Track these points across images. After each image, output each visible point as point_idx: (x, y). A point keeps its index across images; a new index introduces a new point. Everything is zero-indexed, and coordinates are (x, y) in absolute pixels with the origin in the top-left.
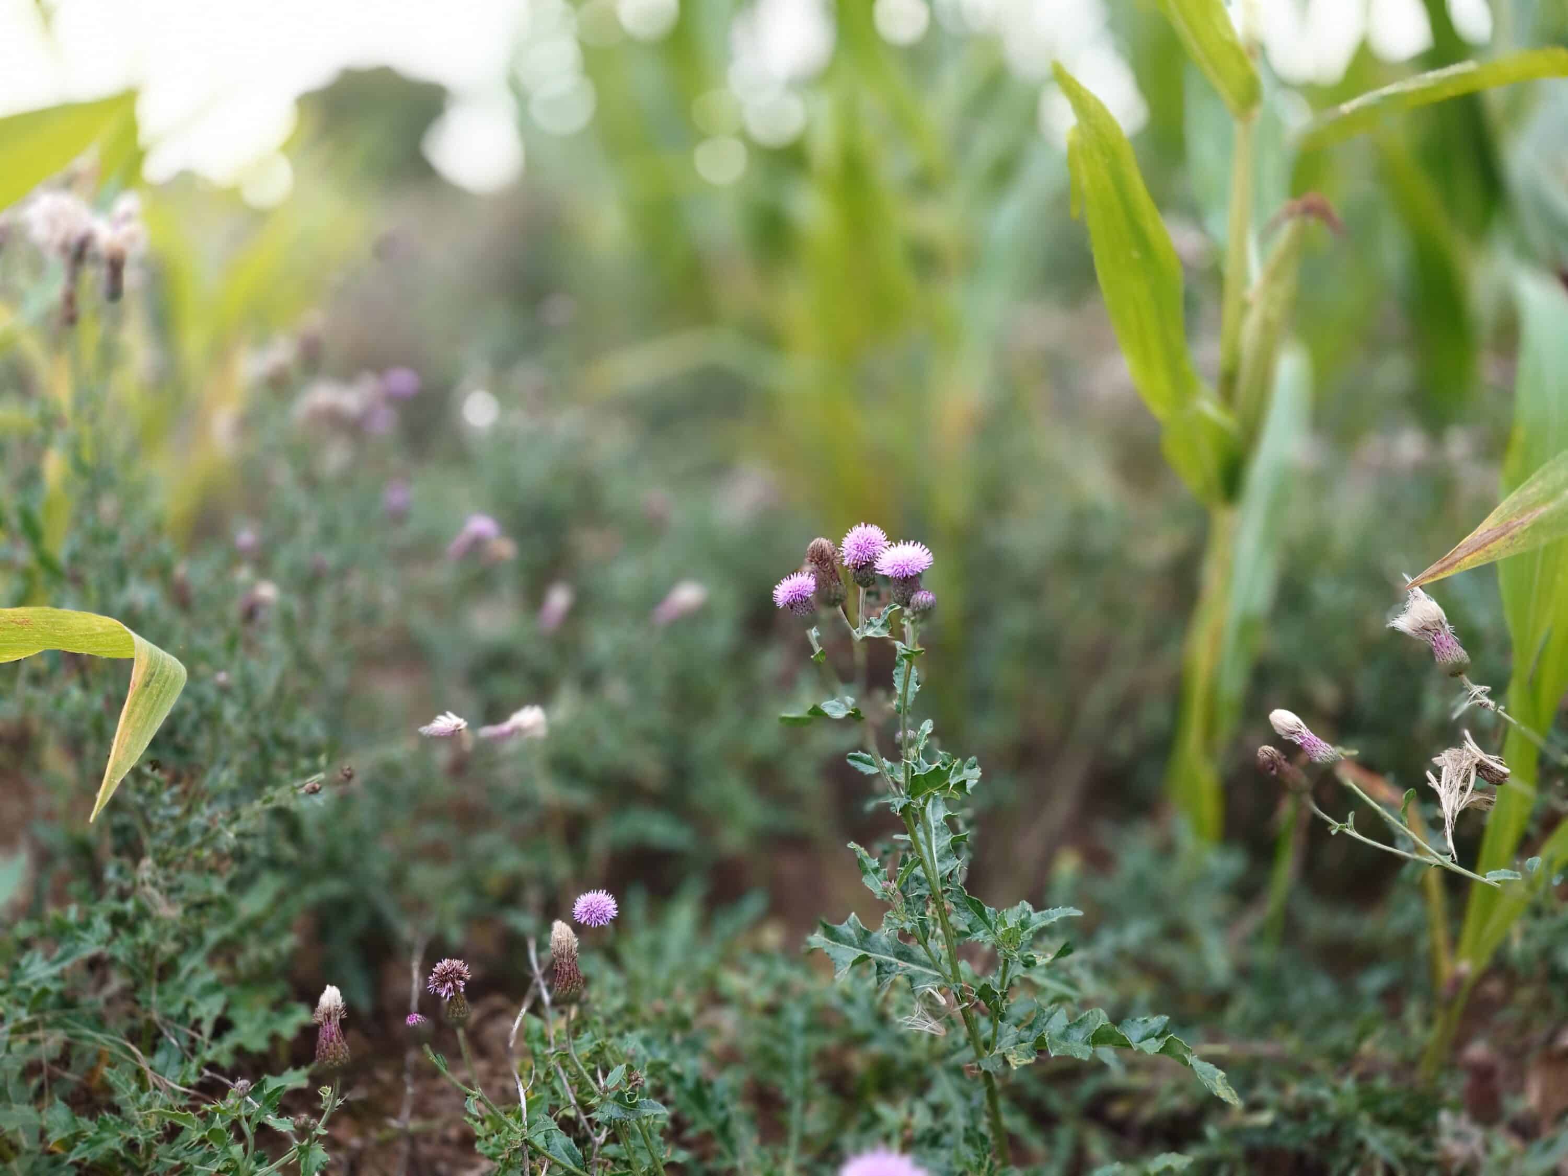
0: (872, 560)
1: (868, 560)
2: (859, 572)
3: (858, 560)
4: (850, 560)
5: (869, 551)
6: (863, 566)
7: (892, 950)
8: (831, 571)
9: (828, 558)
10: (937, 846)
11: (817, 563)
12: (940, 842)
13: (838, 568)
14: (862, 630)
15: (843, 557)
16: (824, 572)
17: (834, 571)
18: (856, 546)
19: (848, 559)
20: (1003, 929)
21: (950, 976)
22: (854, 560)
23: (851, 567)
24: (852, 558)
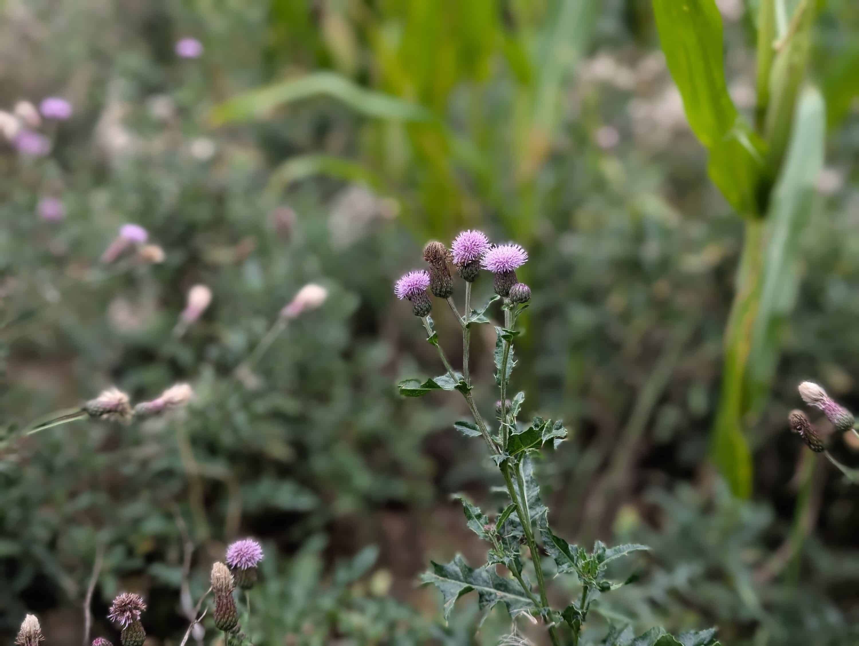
0: (477, 259)
1: (474, 259)
2: (466, 269)
3: (465, 259)
4: (458, 259)
5: (474, 251)
6: (469, 264)
7: (491, 582)
8: (443, 268)
9: (441, 257)
10: (528, 496)
11: (432, 261)
12: (530, 492)
13: (449, 267)
14: (468, 317)
15: (453, 256)
16: (437, 269)
17: (446, 268)
18: (462, 248)
19: (457, 258)
20: (583, 562)
21: (540, 602)
22: (461, 259)
23: (460, 265)
24: (461, 257)
